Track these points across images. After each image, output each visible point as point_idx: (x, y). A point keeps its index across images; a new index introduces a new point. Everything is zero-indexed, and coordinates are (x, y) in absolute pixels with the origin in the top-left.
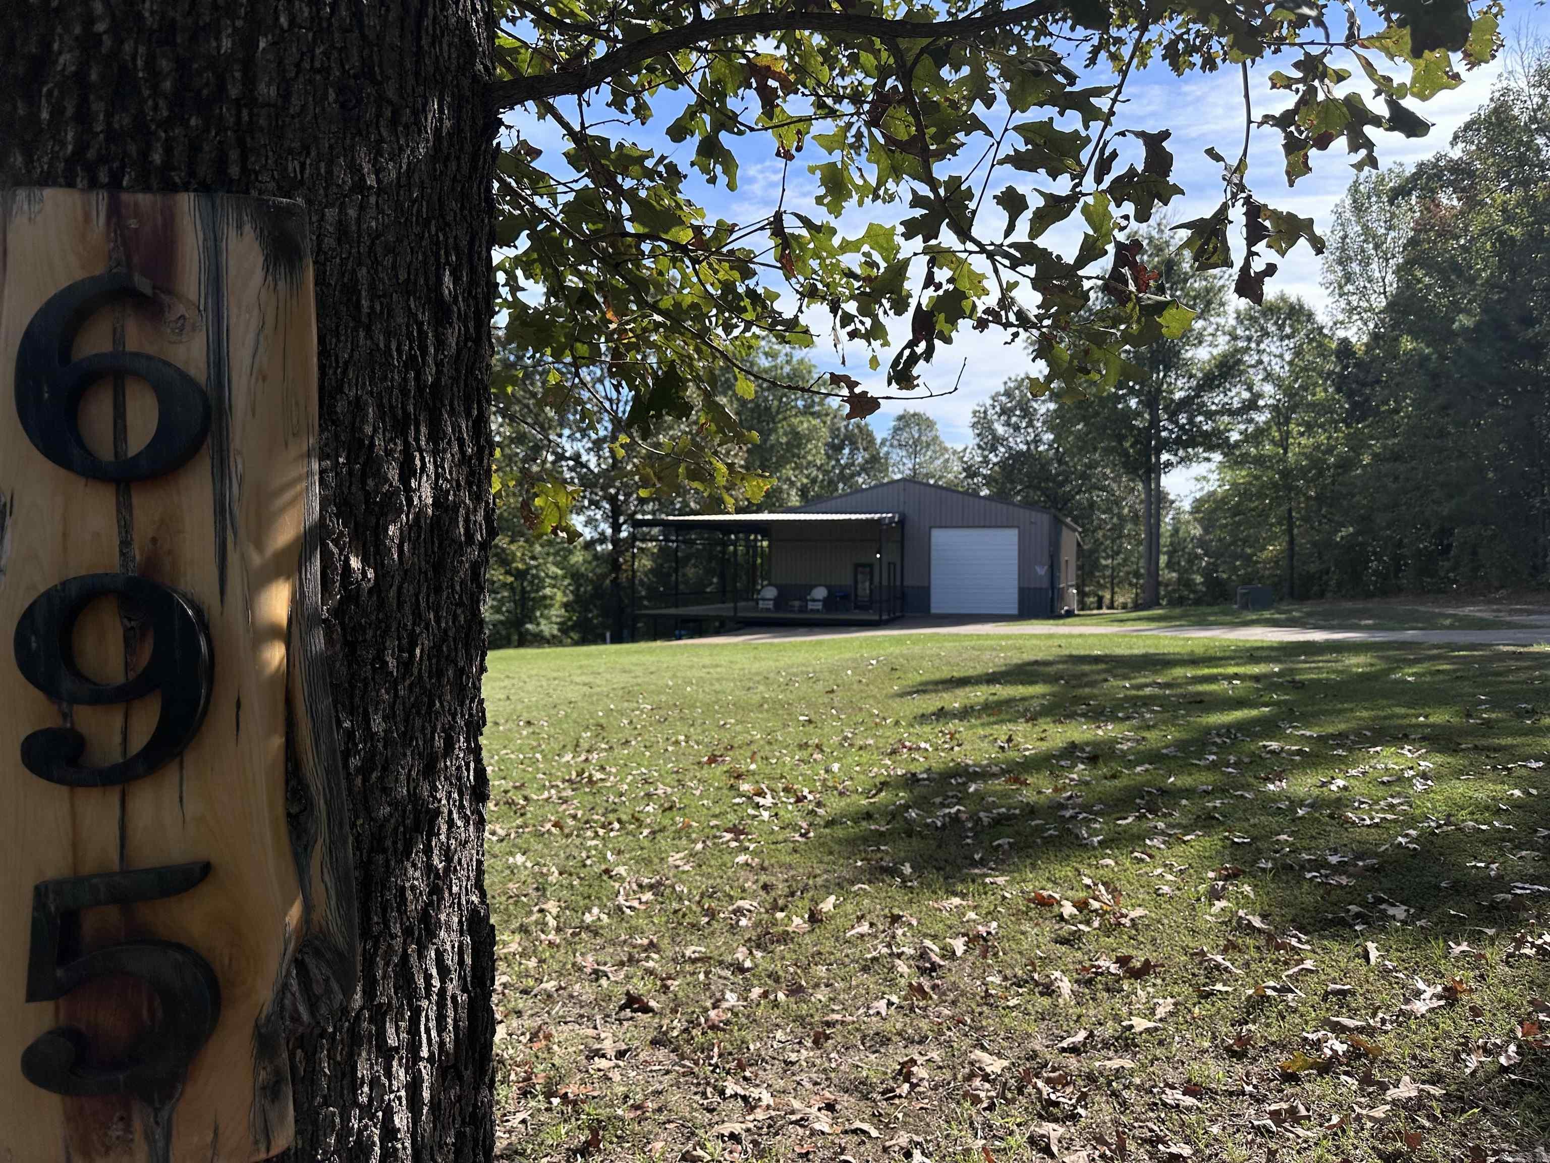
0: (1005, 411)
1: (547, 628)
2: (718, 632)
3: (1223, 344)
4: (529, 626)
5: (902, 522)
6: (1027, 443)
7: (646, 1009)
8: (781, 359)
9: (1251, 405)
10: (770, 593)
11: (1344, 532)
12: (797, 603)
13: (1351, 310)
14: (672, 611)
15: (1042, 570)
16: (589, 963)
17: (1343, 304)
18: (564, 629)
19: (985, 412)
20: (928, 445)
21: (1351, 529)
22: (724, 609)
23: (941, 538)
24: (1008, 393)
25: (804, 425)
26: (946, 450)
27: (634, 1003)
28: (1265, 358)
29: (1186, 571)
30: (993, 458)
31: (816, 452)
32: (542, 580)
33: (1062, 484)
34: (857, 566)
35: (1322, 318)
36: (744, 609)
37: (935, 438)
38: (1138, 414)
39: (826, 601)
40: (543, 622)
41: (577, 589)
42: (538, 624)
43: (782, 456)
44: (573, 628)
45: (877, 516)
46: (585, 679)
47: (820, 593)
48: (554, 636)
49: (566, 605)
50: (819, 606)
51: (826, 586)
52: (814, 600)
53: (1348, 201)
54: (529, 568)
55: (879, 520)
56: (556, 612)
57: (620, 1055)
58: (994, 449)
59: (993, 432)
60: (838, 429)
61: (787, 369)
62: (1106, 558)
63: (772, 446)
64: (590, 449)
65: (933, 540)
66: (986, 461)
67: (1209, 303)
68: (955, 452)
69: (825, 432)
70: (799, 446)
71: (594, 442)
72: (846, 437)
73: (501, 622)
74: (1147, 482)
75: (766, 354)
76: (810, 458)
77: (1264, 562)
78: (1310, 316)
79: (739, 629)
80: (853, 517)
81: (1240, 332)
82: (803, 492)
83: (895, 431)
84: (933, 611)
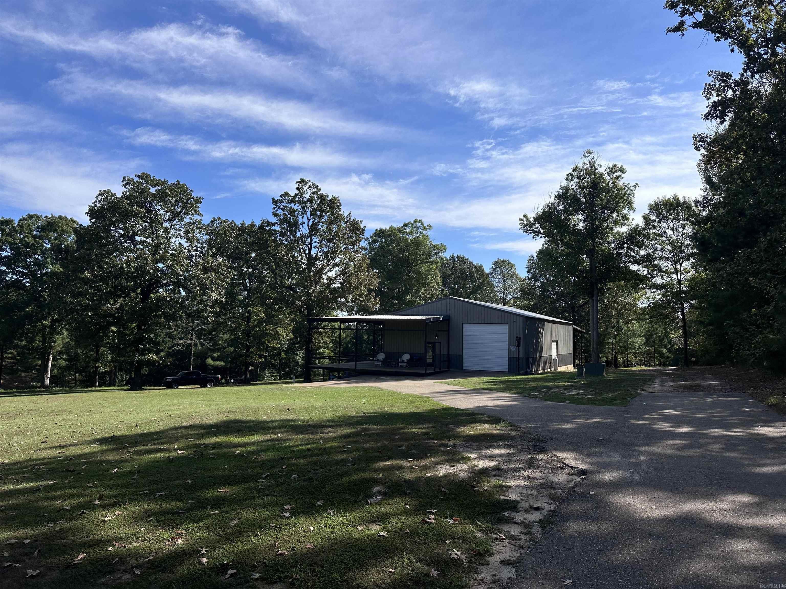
5: (448, 320)
10: (381, 356)
20: (512, 277)
23: (467, 328)
30: (538, 284)
34: (426, 343)
39: (408, 362)
47: (406, 357)
50: (404, 365)
51: (410, 354)
58: (538, 280)
65: (464, 329)
67: (617, 203)
72: (469, 273)
79: (355, 376)
83: (494, 269)
84: (464, 368)
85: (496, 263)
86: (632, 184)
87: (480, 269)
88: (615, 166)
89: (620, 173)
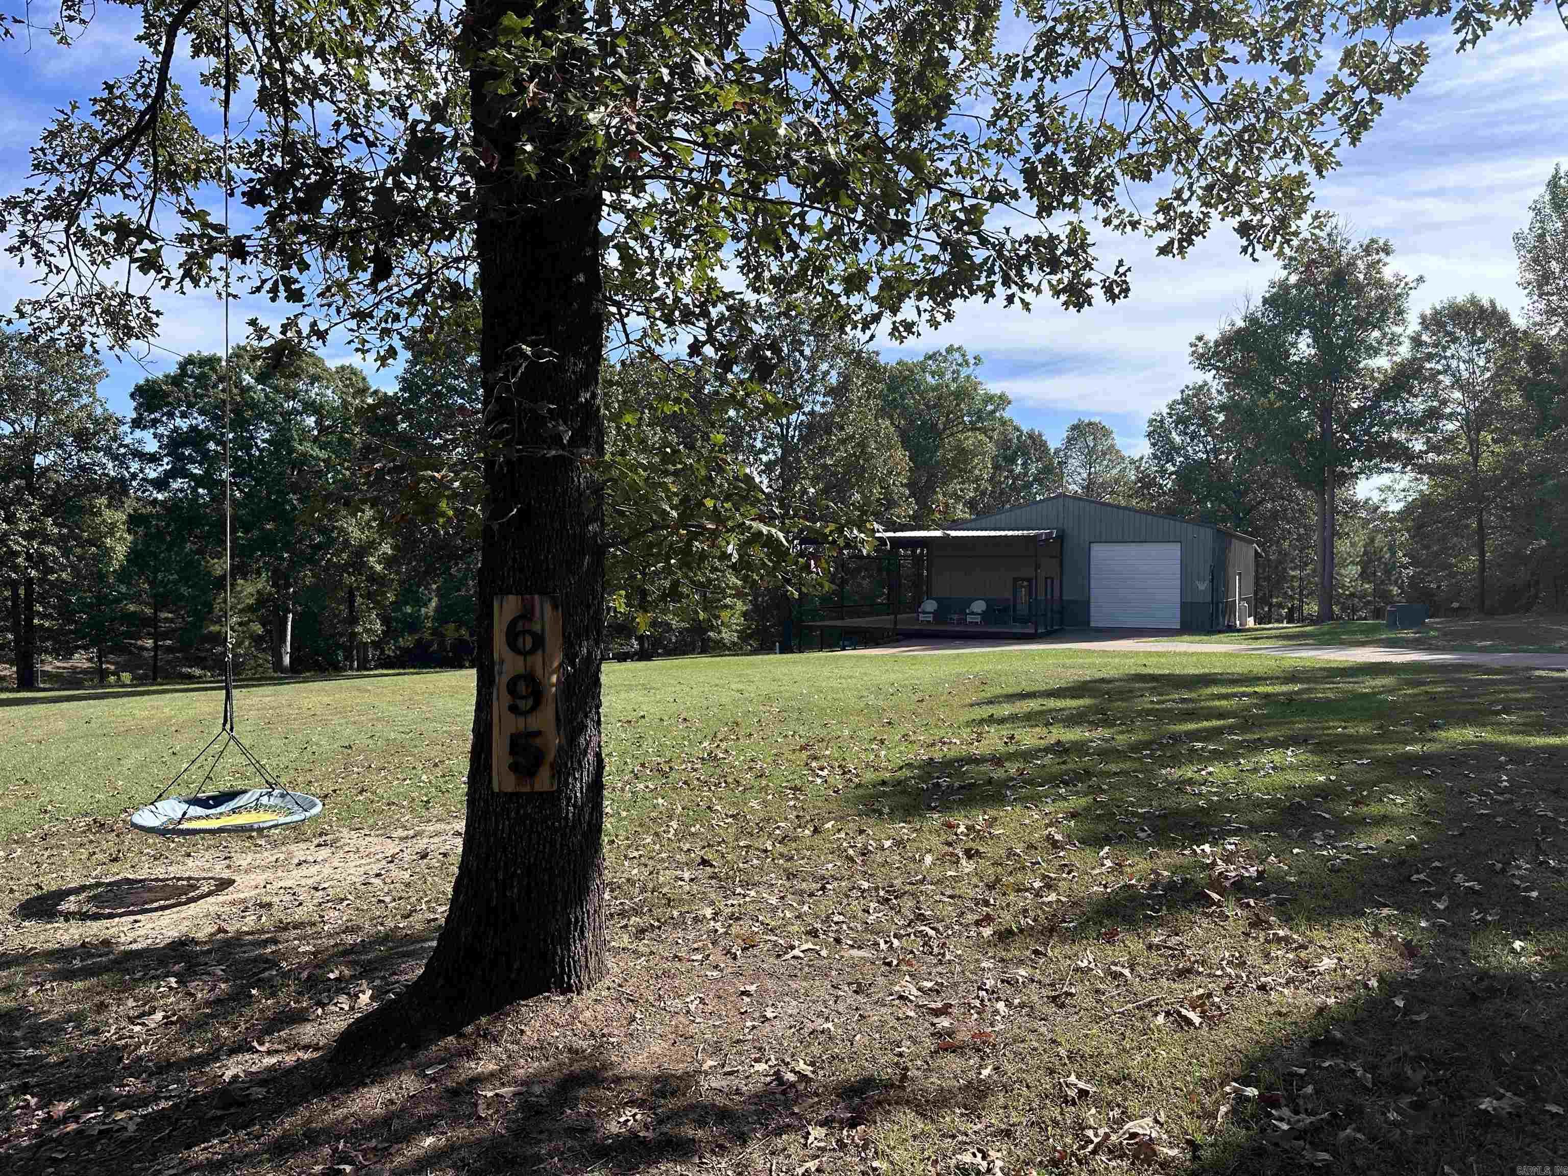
0: (1181, 420)
1: (728, 636)
2: (877, 644)
3: (1405, 350)
4: (711, 634)
5: (1061, 537)
6: (1207, 452)
7: (711, 866)
8: (948, 376)
9: (1433, 414)
10: (930, 606)
11: (1536, 544)
12: (955, 617)
13: (1551, 312)
14: (839, 623)
15: (1203, 586)
16: (686, 847)
17: (1542, 306)
18: (744, 636)
19: (1162, 421)
20: (1104, 454)
21: (1544, 542)
22: (884, 621)
23: (1099, 552)
24: (1185, 401)
25: (970, 440)
26: (1123, 459)
27: (705, 862)
28: (1454, 363)
29: (1382, 582)
30: (1170, 468)
31: (983, 468)
32: (723, 591)
33: (1244, 493)
34: (1015, 580)
35: (1519, 321)
36: (905, 620)
37: (1113, 446)
38: (1308, 426)
39: (984, 614)
40: (724, 630)
41: (756, 599)
42: (720, 632)
43: (948, 472)
44: (750, 636)
45: (1032, 533)
46: (741, 686)
47: (979, 606)
48: (734, 644)
49: (745, 614)
50: (978, 619)
51: (987, 601)
52: (973, 613)
53: (1548, 197)
54: (710, 581)
55: (1035, 536)
56: (737, 621)
57: (692, 880)
58: (1171, 460)
59: (1171, 442)
60: (1010, 440)
61: (953, 387)
62: (1293, 569)
63: (937, 462)
64: (763, 472)
65: (1093, 553)
66: (1163, 471)
67: (1384, 312)
68: (1132, 462)
69: (991, 447)
70: (965, 462)
71: (766, 465)
72: (1019, 448)
73: (686, 629)
74: (1320, 493)
75: (933, 374)
76: (977, 472)
77: (1465, 574)
78: (1503, 319)
79: (898, 641)
80: (1010, 533)
81: (1425, 338)
82: (972, 505)
83: (1070, 440)
84: (1092, 624)
85: (1074, 428)
86: (1412, 277)
87: (1036, 442)
88: (1373, 241)
89: (1382, 255)
